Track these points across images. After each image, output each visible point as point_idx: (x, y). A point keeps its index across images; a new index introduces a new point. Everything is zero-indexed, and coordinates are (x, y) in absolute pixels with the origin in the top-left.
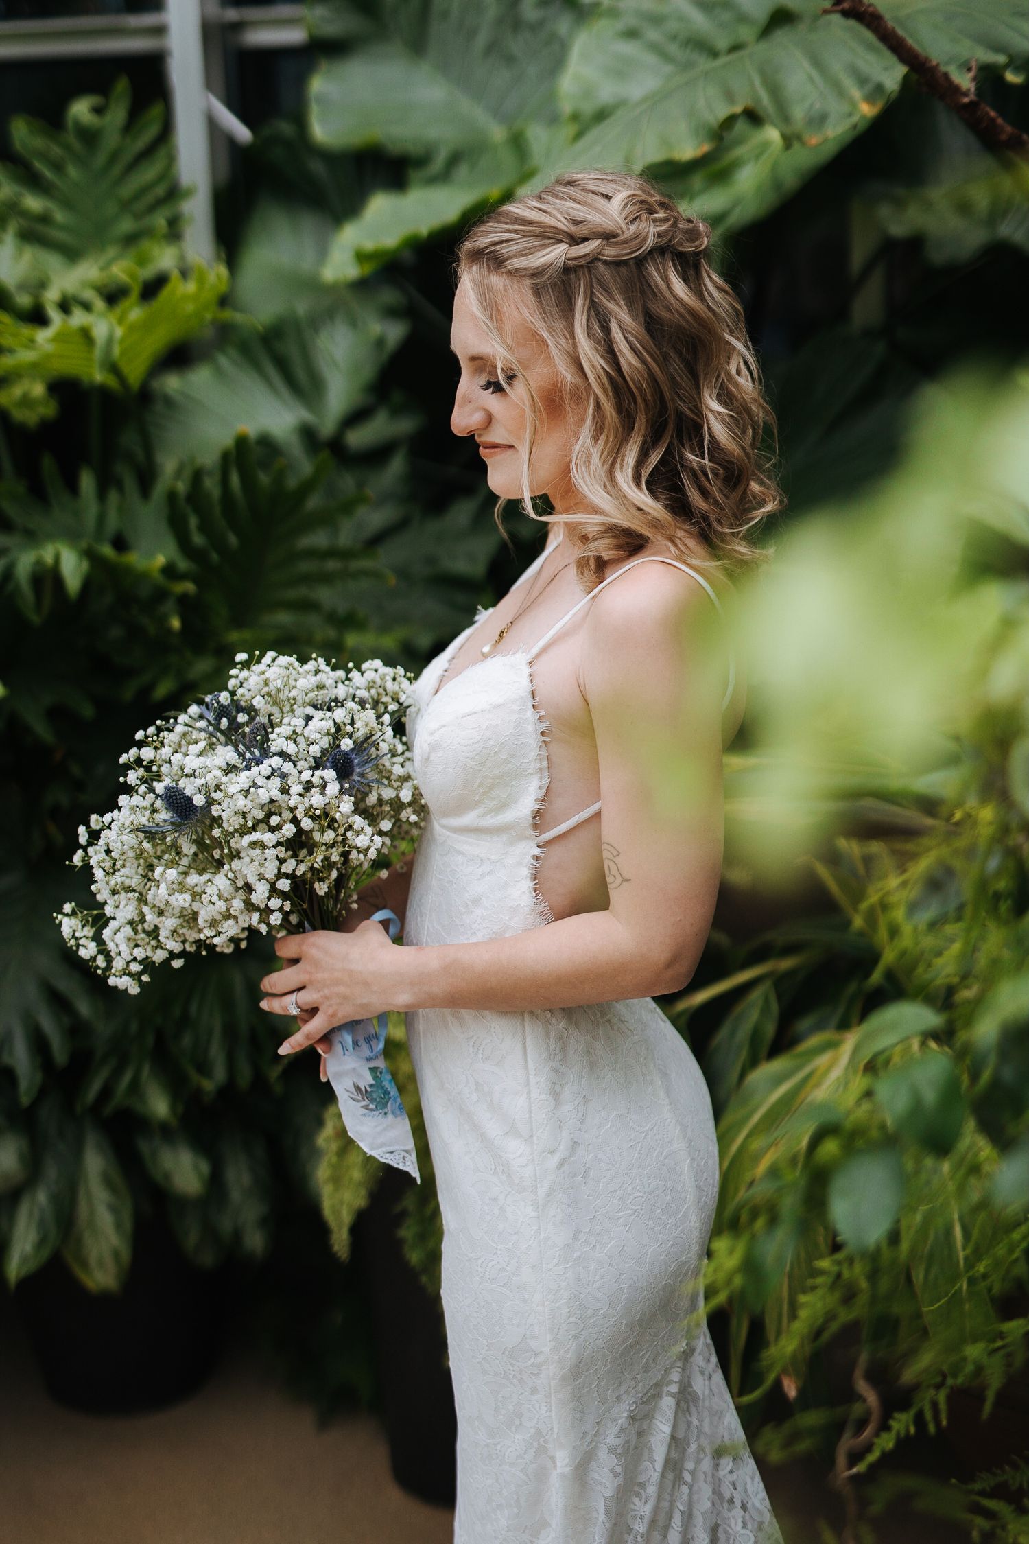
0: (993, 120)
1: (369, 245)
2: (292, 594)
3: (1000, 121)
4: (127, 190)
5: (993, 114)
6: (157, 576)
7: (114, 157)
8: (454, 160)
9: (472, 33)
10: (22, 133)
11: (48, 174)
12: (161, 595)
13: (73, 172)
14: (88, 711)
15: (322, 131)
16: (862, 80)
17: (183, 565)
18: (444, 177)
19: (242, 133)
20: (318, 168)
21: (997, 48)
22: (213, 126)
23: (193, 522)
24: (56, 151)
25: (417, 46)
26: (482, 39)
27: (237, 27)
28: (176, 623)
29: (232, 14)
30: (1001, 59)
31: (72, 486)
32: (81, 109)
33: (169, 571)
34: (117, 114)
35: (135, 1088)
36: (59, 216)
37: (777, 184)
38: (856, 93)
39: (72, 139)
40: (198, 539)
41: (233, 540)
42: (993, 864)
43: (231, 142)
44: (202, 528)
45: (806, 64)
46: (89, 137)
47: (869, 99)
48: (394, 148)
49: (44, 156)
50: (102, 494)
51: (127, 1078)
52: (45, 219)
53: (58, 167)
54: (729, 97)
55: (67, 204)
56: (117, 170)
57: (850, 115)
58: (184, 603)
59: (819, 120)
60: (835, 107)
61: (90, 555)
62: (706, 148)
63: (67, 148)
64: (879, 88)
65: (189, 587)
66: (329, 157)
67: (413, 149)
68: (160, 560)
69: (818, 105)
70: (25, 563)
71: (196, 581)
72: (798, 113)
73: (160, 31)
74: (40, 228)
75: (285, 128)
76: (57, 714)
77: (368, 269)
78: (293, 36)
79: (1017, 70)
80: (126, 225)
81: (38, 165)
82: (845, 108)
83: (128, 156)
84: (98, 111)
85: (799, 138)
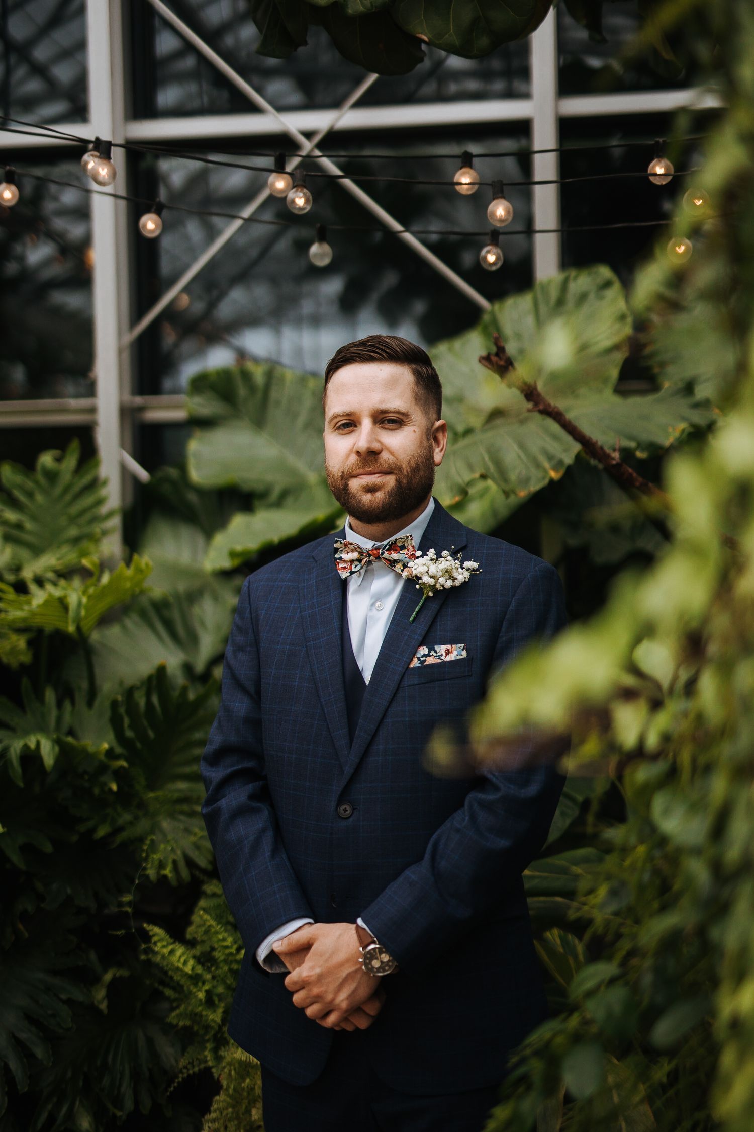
0: (631, 475)
1: (239, 548)
2: (187, 770)
3: (635, 475)
4: (75, 509)
5: (630, 470)
6: (102, 757)
7: (67, 489)
8: (285, 494)
9: (295, 416)
10: (8, 473)
11: (22, 498)
12: (103, 768)
13: (39, 498)
14: (48, 848)
15: (196, 475)
16: (550, 458)
17: (118, 750)
18: (279, 503)
19: (143, 475)
20: (192, 497)
21: (631, 438)
22: (124, 470)
23: (126, 721)
24: (30, 484)
25: (259, 422)
26: (301, 420)
27: (142, 409)
28: (114, 787)
29: (139, 400)
30: (633, 444)
31: (40, 698)
32: (47, 459)
33: (110, 753)
34: (71, 462)
35: (71, 1116)
36: (29, 525)
37: (494, 513)
38: (547, 465)
39: (40, 477)
40: (129, 733)
41: (151, 734)
42: (647, 877)
43: (135, 480)
44: (131, 727)
45: (516, 447)
46: (52, 476)
47: (555, 469)
48: (246, 487)
49: (21, 488)
50: (60, 705)
51: (64, 1109)
52: (19, 526)
53: (30, 495)
54: (471, 468)
55: (34, 518)
56: (68, 497)
57: (544, 478)
58: (119, 775)
59: (526, 481)
60: (535, 473)
61: (58, 742)
62: (457, 498)
63: (37, 483)
64: (561, 463)
65: (123, 763)
66: (200, 491)
67: (259, 487)
68: (106, 746)
69: (524, 472)
70: (16, 746)
71: (127, 760)
72: (513, 477)
73: (93, 410)
74: (15, 532)
75: (173, 472)
76: (27, 849)
77: (237, 562)
78: (179, 415)
79: (643, 450)
80: (73, 532)
81: (17, 493)
82: (540, 474)
83: (77, 488)
84: (58, 460)
85: (514, 492)
